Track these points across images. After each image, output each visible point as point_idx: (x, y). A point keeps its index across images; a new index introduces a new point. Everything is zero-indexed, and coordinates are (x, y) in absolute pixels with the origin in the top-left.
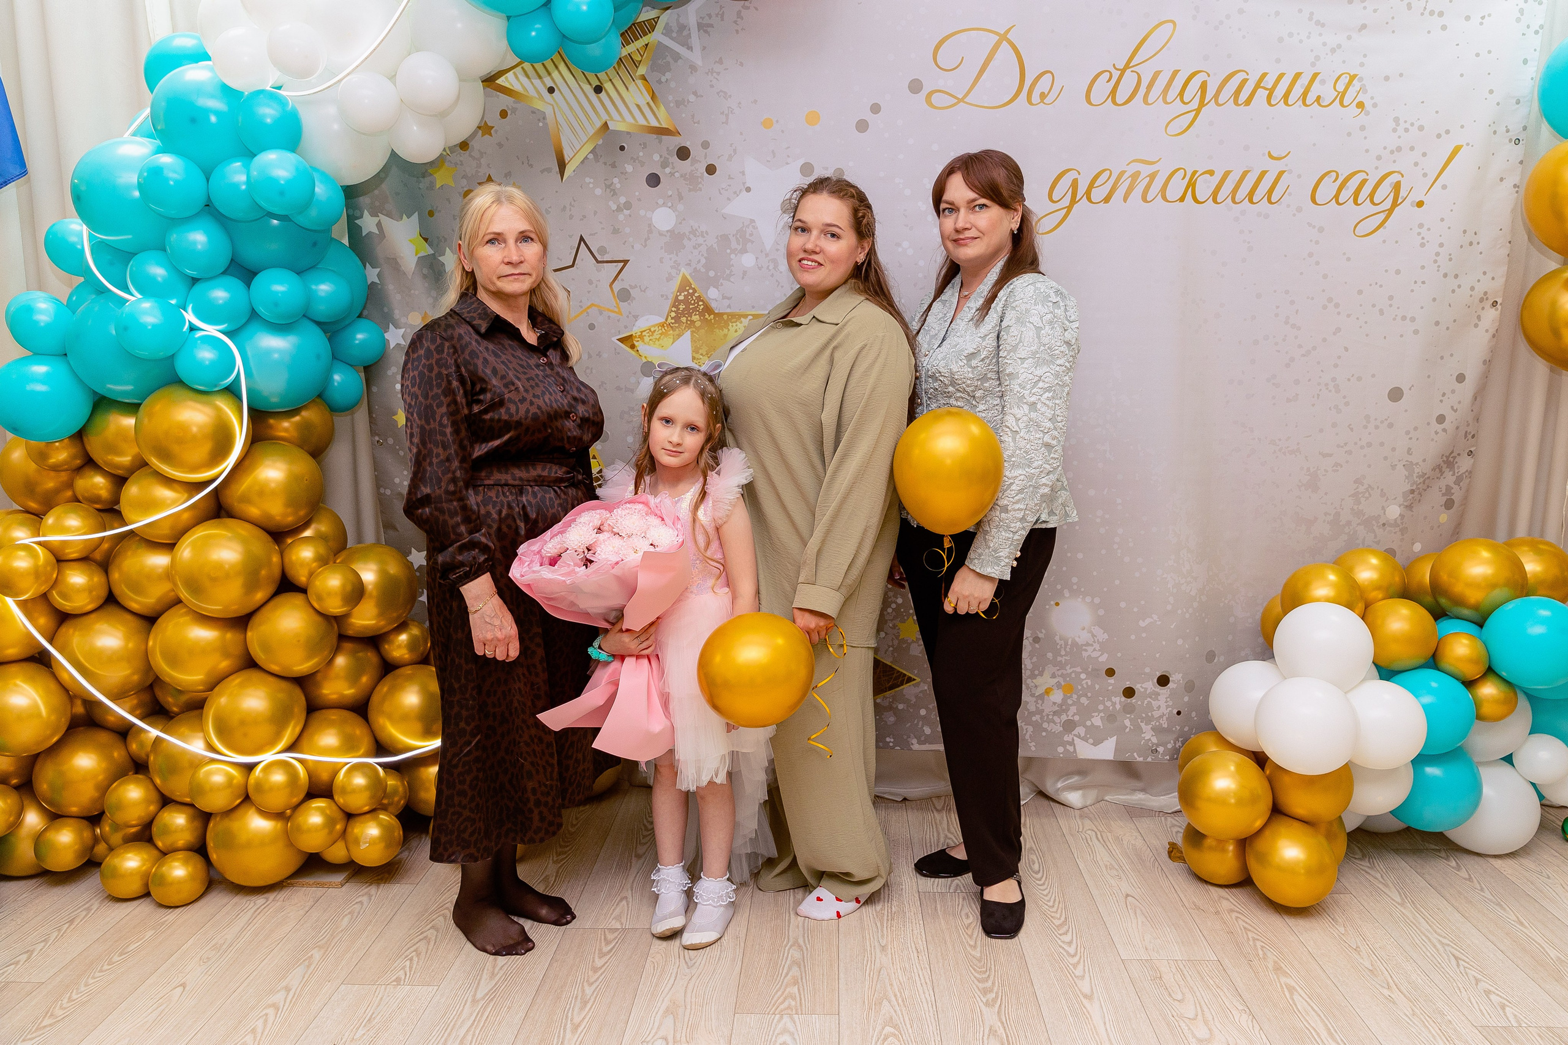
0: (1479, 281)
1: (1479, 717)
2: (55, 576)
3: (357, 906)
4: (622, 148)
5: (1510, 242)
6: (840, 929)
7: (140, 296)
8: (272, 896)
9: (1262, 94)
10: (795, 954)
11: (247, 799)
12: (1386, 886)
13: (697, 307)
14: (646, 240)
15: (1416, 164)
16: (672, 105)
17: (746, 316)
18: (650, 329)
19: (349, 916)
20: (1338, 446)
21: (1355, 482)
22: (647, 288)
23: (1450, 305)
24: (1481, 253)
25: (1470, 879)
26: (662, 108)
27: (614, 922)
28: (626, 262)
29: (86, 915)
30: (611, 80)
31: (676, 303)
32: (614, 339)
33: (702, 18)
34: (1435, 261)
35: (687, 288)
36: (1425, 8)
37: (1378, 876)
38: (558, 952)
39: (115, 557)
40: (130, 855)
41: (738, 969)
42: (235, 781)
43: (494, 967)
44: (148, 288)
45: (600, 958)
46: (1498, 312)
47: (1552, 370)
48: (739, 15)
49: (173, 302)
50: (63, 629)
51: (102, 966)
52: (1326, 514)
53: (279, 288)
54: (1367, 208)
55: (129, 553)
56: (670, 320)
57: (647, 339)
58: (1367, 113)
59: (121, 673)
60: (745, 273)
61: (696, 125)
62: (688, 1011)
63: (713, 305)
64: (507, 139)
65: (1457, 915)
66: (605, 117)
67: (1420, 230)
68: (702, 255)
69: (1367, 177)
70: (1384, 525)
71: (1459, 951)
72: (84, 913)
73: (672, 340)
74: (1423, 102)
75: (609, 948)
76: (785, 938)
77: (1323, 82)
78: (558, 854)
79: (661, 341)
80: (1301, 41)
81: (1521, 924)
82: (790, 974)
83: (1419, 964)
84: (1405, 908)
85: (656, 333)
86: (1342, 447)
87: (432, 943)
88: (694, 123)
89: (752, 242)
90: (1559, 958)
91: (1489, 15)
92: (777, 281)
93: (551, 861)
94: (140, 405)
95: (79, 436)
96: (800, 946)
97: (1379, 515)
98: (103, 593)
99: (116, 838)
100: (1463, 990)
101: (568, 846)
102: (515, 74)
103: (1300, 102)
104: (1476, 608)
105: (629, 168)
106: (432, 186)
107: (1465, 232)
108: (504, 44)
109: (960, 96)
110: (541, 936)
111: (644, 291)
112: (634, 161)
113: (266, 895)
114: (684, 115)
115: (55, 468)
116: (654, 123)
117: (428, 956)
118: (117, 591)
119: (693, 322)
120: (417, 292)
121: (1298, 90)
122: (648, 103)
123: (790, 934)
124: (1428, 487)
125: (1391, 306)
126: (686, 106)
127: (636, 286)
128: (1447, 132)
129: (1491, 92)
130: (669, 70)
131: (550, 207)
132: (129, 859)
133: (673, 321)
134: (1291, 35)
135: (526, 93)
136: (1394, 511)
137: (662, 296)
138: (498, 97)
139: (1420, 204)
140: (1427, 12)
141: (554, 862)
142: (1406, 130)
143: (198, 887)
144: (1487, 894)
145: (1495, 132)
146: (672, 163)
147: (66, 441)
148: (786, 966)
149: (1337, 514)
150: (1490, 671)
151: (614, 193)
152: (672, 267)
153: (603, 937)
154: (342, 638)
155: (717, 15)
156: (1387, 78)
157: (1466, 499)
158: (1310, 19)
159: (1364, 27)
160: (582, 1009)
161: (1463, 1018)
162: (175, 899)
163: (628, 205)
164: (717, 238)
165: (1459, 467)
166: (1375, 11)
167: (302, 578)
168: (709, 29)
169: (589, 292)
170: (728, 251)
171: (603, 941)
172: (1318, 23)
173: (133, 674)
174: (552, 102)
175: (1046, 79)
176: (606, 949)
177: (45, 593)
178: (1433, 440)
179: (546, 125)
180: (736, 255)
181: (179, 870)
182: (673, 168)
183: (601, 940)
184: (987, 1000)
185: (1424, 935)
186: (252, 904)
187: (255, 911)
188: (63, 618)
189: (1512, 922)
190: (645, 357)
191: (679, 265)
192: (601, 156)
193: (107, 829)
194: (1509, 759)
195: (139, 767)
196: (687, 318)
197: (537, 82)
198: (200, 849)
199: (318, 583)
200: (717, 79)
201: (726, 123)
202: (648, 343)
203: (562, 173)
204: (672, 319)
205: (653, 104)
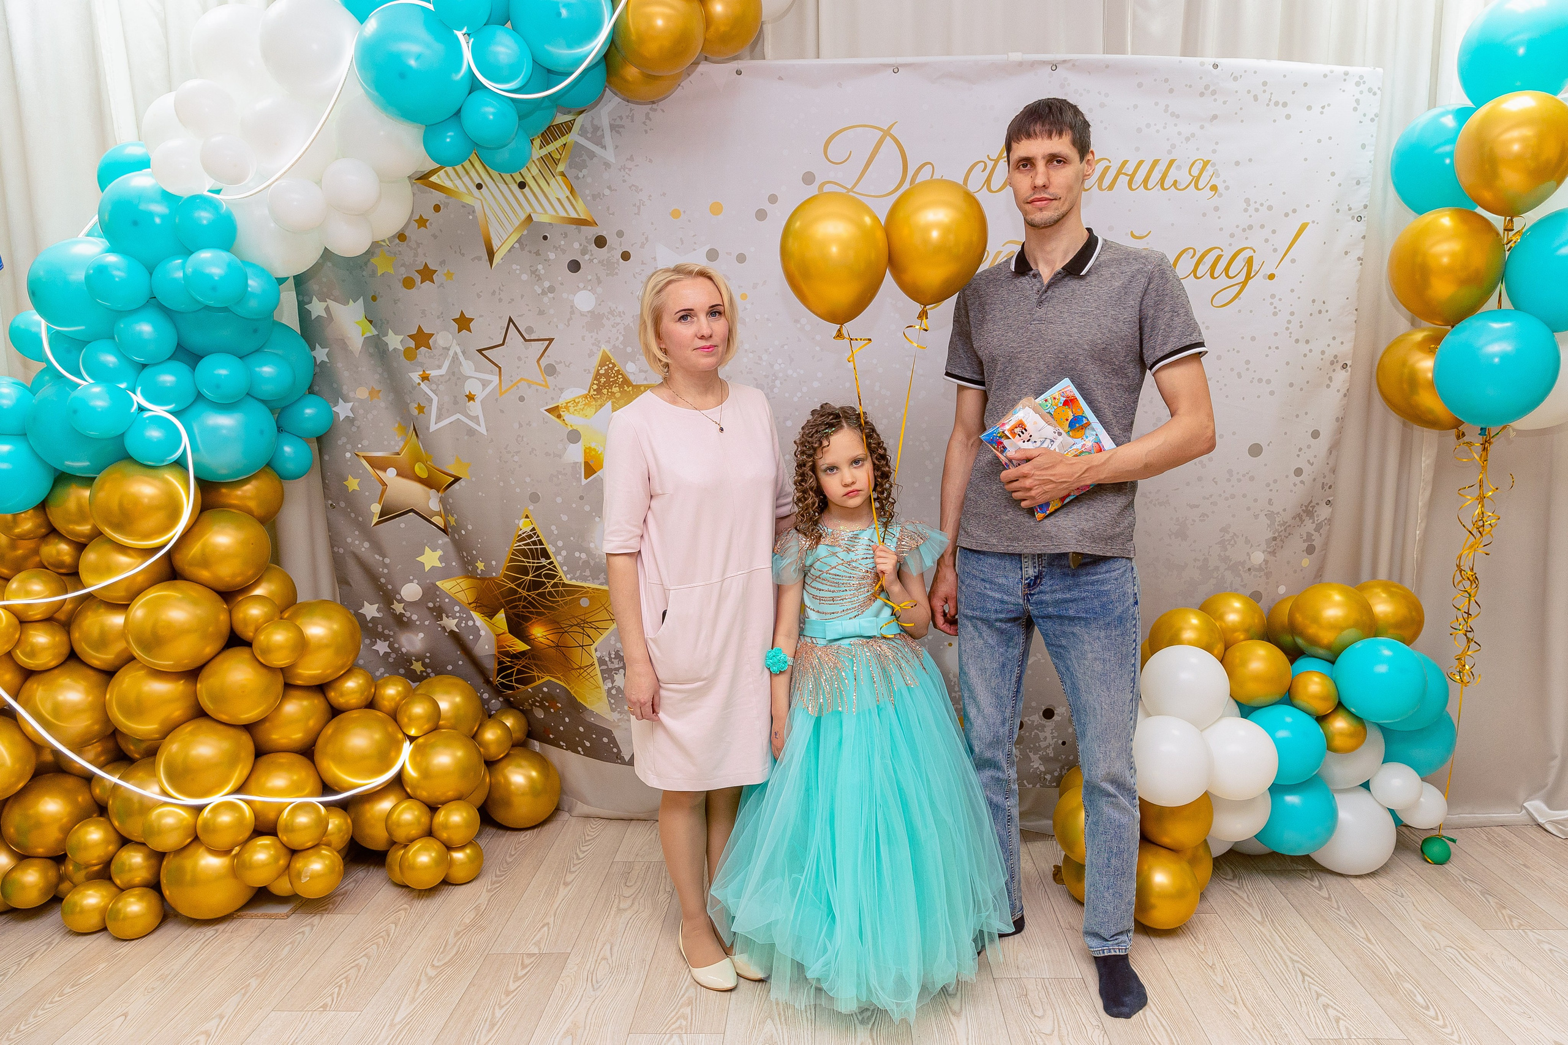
0: (1329, 345)
1: (1330, 748)
2: (17, 636)
3: (299, 937)
4: (545, 238)
5: (1356, 310)
7: (91, 381)
8: (221, 927)
9: (1123, 180)
11: (196, 838)
12: (1250, 905)
13: (617, 380)
14: (569, 320)
15: (1267, 241)
16: (589, 198)
18: (574, 401)
19: (290, 946)
20: (1204, 498)
21: (1221, 531)
22: (570, 363)
23: (1302, 368)
24: (1330, 320)
25: (1329, 899)
26: (581, 202)
27: (533, 947)
28: (551, 340)
29: (48, 948)
30: (533, 177)
31: (597, 376)
32: (542, 410)
33: (614, 120)
34: (1287, 329)
35: (607, 363)
36: (1270, 99)
37: (1245, 896)
38: (477, 977)
39: (75, 618)
40: (90, 892)
41: (639, 991)
42: (185, 822)
43: (416, 992)
44: (100, 374)
45: (514, 982)
46: (1349, 373)
47: (1404, 424)
48: (648, 117)
49: (123, 386)
50: (28, 684)
51: (54, 997)
52: (1195, 560)
53: (222, 372)
54: (1223, 281)
55: (89, 613)
56: (592, 392)
57: (572, 409)
58: (1220, 196)
59: (82, 724)
61: (611, 216)
62: (587, 1031)
63: (631, 378)
64: (441, 231)
65: (1311, 933)
66: (529, 210)
67: (1272, 301)
68: (620, 333)
69: (1222, 253)
70: (1249, 569)
71: (1307, 968)
72: (45, 947)
73: (594, 410)
74: (1271, 185)
75: (524, 972)
77: (1179, 168)
78: (493, 883)
79: (584, 412)
80: (1158, 131)
81: (1369, 941)
82: (687, 995)
83: (1268, 979)
84: (1264, 927)
85: (580, 404)
86: (1208, 499)
87: (362, 970)
88: (610, 214)
90: (1398, 973)
91: (1329, 105)
93: (485, 890)
94: (94, 478)
95: (42, 507)
97: (1245, 561)
98: (65, 650)
99: (80, 876)
100: (1304, 1005)
101: (503, 875)
102: (446, 172)
103: (1159, 186)
104: (1328, 648)
105: (552, 256)
106: (374, 273)
107: (1314, 301)
108: (424, 153)
109: (849, 187)
111: (568, 366)
112: (556, 250)
113: (216, 927)
114: (599, 207)
115: (22, 537)
116: (574, 215)
117: (356, 982)
118: (77, 649)
119: (613, 393)
120: (364, 369)
121: (1156, 176)
122: (567, 197)
124: (1290, 534)
125: (1248, 369)
126: (601, 199)
127: (561, 362)
128: (1294, 211)
129: (1333, 174)
130: (585, 167)
131: (481, 292)
132: (91, 896)
133: (595, 393)
134: (1148, 126)
135: (457, 190)
136: (1258, 557)
137: (585, 370)
138: (432, 193)
139: (1271, 277)
140: (1272, 103)
141: (488, 891)
142: (1257, 210)
143: (151, 920)
144: (1342, 913)
145: (1338, 211)
146: (591, 251)
147: (31, 512)
148: (684, 987)
149: (1206, 560)
150: (1340, 706)
151: (539, 278)
152: (593, 344)
154: (288, 686)
155: (626, 118)
156: (1237, 163)
157: (1326, 544)
158: (1166, 111)
159: (1215, 117)
160: (489, 1031)
161: (1299, 1031)
162: (129, 933)
163: (551, 289)
165: (1318, 516)
166: (1225, 103)
167: (249, 633)
168: (621, 130)
169: (518, 367)
171: (521, 964)
172: (1173, 114)
173: (93, 724)
174: (482, 198)
175: (928, 168)
176: (521, 974)
177: (10, 651)
178: (1291, 491)
179: (475, 218)
181: (135, 906)
182: (592, 255)
183: (518, 964)
184: (863, 1018)
185: (1277, 952)
186: (202, 936)
187: (204, 942)
188: (28, 674)
189: (1361, 939)
190: (571, 426)
191: (599, 342)
192: (526, 246)
193: (71, 868)
194: (1366, 786)
195: (101, 809)
196: (608, 390)
197: (466, 179)
198: (155, 886)
199: (262, 638)
200: (629, 175)
201: (638, 214)
202: (573, 413)
203: (491, 261)
204: (594, 390)
205: (571, 197)
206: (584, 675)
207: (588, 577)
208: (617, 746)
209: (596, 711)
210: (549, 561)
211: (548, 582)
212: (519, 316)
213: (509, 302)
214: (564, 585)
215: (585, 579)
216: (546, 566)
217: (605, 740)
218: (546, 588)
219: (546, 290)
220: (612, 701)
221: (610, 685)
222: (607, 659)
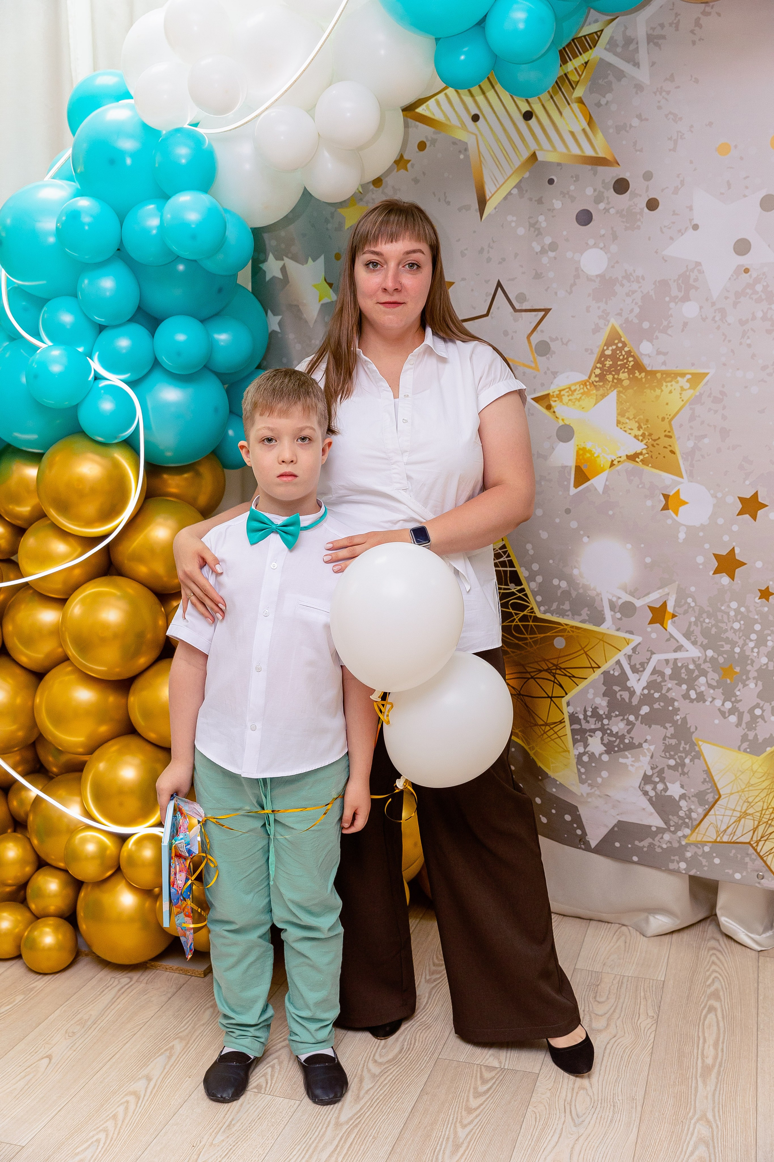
4: (551, 182)
6: (759, 1109)
7: (50, 343)
8: (135, 976)
10: (702, 1129)
11: (118, 871)
13: (626, 363)
14: (572, 286)
16: (612, 130)
17: (683, 375)
18: (570, 388)
22: (569, 341)
26: (600, 135)
28: (547, 311)
30: (543, 105)
31: (602, 358)
33: (653, 29)
35: (616, 341)
38: (427, 1085)
39: (9, 609)
42: (108, 851)
44: (59, 336)
45: (474, 1098)
48: (697, 23)
49: (81, 349)
53: (181, 337)
55: (23, 606)
56: (593, 378)
57: (565, 399)
59: (8, 728)
60: (685, 324)
61: (638, 153)
63: (646, 361)
64: (424, 174)
66: (533, 147)
68: (636, 304)
73: (595, 401)
75: (485, 1088)
76: (690, 1109)
79: (582, 402)
82: (697, 1153)
85: (577, 392)
88: (637, 151)
89: (697, 289)
92: (724, 334)
94: (43, 455)
96: (708, 1121)
102: (438, 101)
105: (557, 204)
106: (340, 226)
108: (431, 69)
110: (411, 1063)
111: (566, 344)
112: (564, 197)
113: (131, 975)
114: (624, 142)
116: (589, 152)
118: (9, 644)
119: (620, 381)
122: (584, 130)
123: (697, 1104)
126: (627, 132)
127: (557, 339)
130: (611, 90)
131: (467, 249)
133: (597, 379)
135: (448, 123)
137: (586, 350)
138: (417, 127)
146: (608, 198)
151: (539, 233)
152: (600, 317)
153: (479, 1074)
155: (671, 25)
163: (553, 247)
164: (655, 283)
168: (660, 41)
170: (667, 299)
171: (479, 1079)
173: (18, 730)
174: (477, 132)
176: (482, 1088)
179: (467, 157)
180: (676, 303)
181: (50, 938)
182: (608, 203)
183: (476, 1076)
186: (116, 982)
187: (120, 990)
190: (563, 420)
191: (608, 314)
192: (527, 191)
195: (18, 825)
196: (614, 375)
197: (461, 109)
198: (70, 918)
200: (666, 99)
201: (674, 150)
202: (567, 404)
203: (482, 210)
204: (596, 376)
205: (588, 129)
206: (550, 733)
207: (567, 611)
208: (582, 827)
209: (560, 780)
210: (519, 588)
211: (516, 614)
212: (510, 280)
213: (500, 263)
214: (536, 619)
215: (562, 614)
216: (515, 594)
217: (568, 818)
218: (513, 621)
219: (546, 247)
220: (583, 770)
221: (581, 750)
222: (581, 717)
